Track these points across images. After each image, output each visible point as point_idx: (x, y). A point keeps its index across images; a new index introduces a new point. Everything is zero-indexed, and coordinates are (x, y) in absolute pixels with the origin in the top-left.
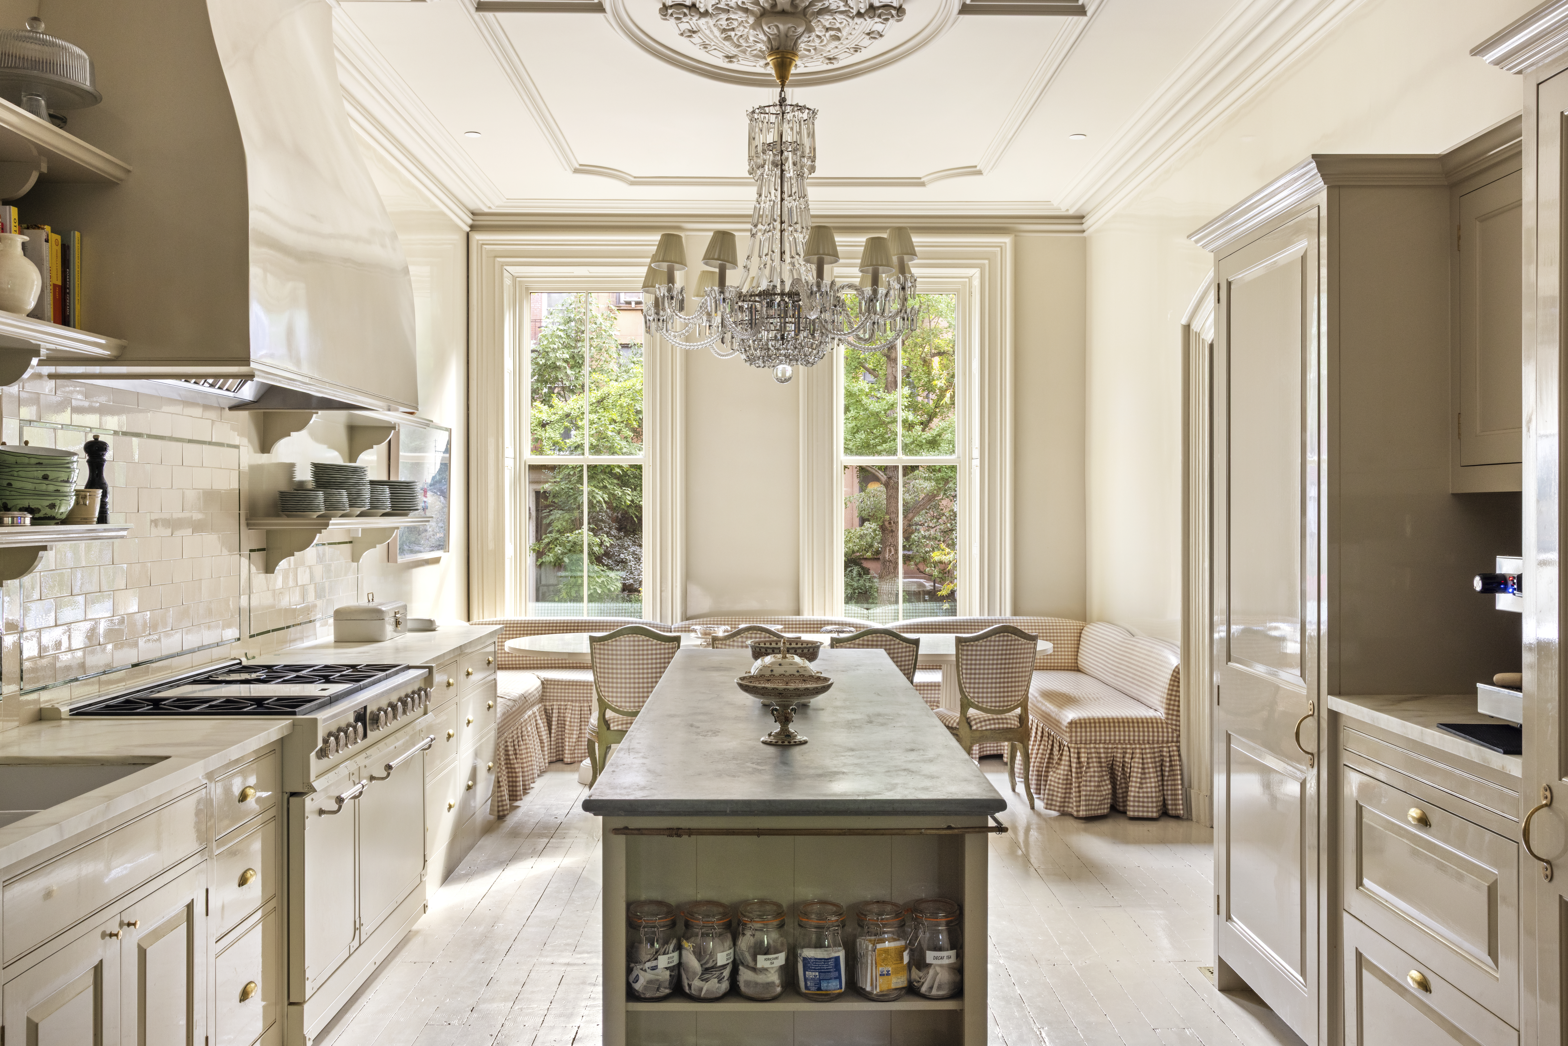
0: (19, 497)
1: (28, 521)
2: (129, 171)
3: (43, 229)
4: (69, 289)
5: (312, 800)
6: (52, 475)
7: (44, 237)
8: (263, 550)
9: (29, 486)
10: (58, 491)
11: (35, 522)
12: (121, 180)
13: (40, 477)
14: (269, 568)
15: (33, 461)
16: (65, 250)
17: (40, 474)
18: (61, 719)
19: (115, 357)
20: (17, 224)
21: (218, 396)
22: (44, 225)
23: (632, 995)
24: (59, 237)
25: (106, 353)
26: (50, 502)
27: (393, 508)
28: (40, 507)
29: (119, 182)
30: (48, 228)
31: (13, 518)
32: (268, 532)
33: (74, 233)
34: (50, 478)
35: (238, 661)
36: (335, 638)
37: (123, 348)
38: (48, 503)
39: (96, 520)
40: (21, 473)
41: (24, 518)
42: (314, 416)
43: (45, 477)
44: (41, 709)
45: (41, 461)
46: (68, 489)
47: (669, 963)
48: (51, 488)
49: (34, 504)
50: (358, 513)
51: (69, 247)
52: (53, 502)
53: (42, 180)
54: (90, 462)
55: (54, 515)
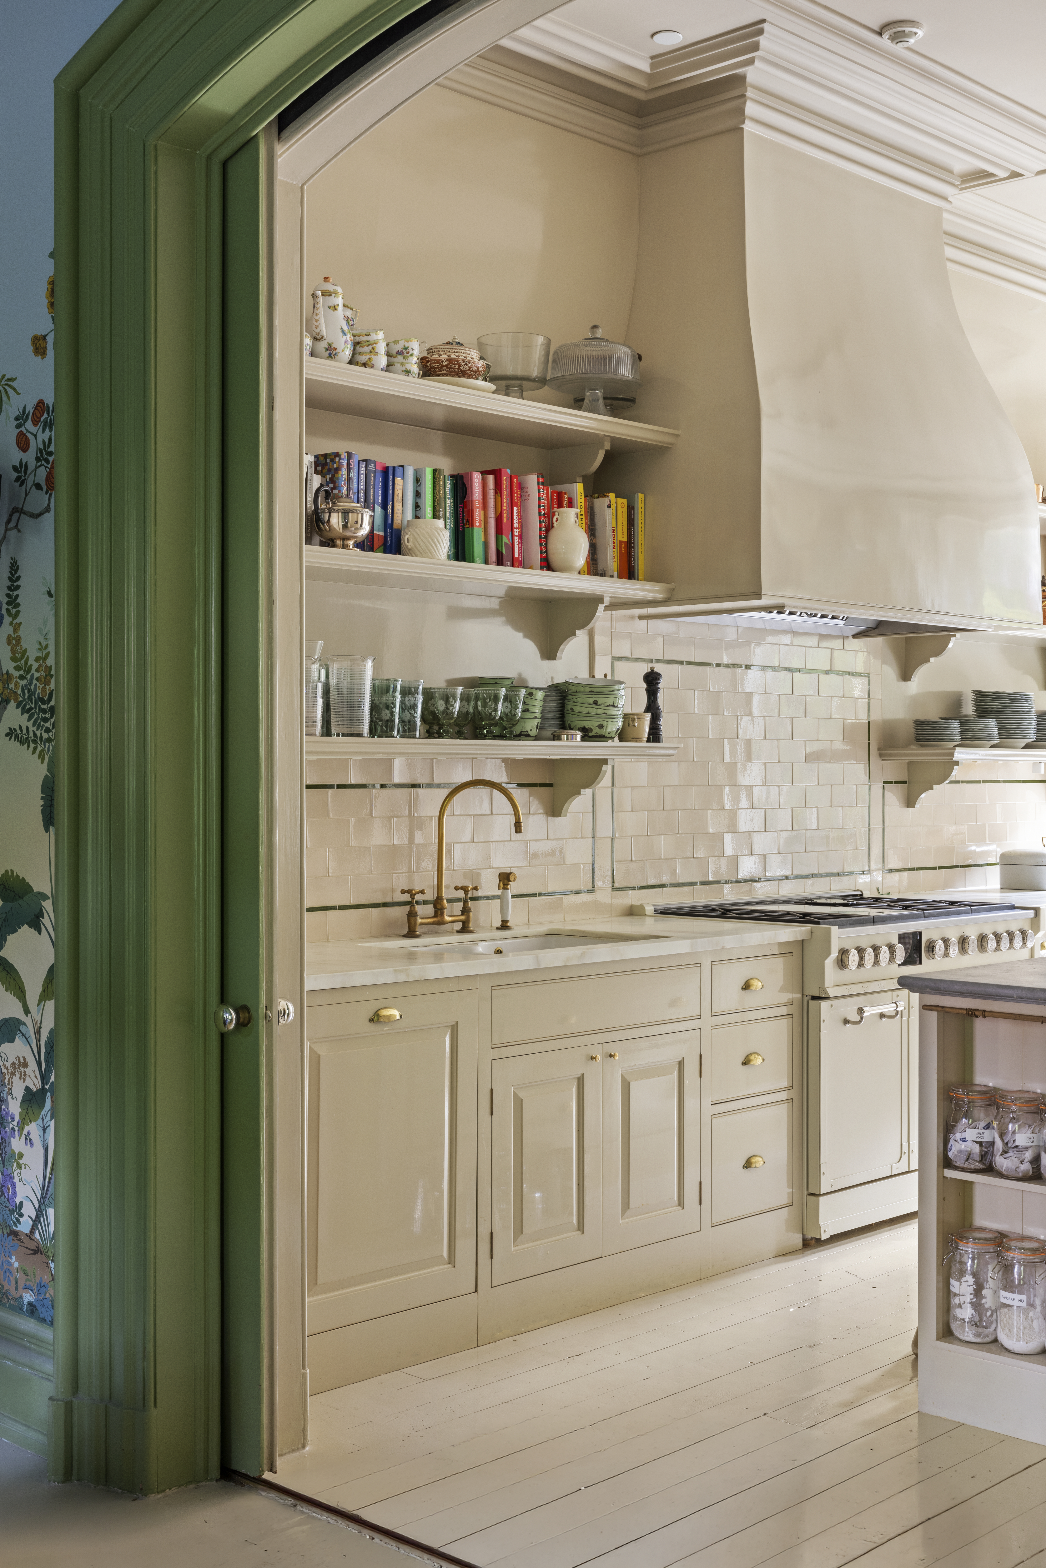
0: (579, 719)
1: (579, 737)
2: (678, 435)
3: (608, 496)
4: (634, 543)
5: (832, 1006)
6: (600, 701)
7: (607, 503)
8: (905, 782)
9: (585, 710)
10: (605, 714)
11: (583, 739)
12: (673, 444)
13: (592, 702)
14: (910, 802)
15: (588, 690)
16: (631, 511)
17: (591, 700)
18: (645, 915)
19: (666, 598)
20: (583, 497)
21: (827, 626)
22: (609, 493)
23: (947, 1163)
24: (625, 501)
25: (658, 596)
26: (599, 723)
27: (1039, 739)
28: (592, 727)
29: (671, 446)
30: (612, 496)
31: (568, 735)
32: (910, 764)
33: (638, 495)
34: (599, 704)
35: (860, 893)
36: (1001, 883)
37: (672, 591)
38: (597, 724)
39: (646, 739)
40: (579, 700)
41: (576, 735)
42: (953, 639)
43: (595, 703)
44: (632, 906)
45: (592, 689)
46: (614, 713)
47: (977, 1137)
48: (600, 711)
49: (588, 724)
50: (1024, 745)
51: (633, 508)
52: (601, 723)
53: (609, 456)
54: (648, 690)
55: (603, 733)
